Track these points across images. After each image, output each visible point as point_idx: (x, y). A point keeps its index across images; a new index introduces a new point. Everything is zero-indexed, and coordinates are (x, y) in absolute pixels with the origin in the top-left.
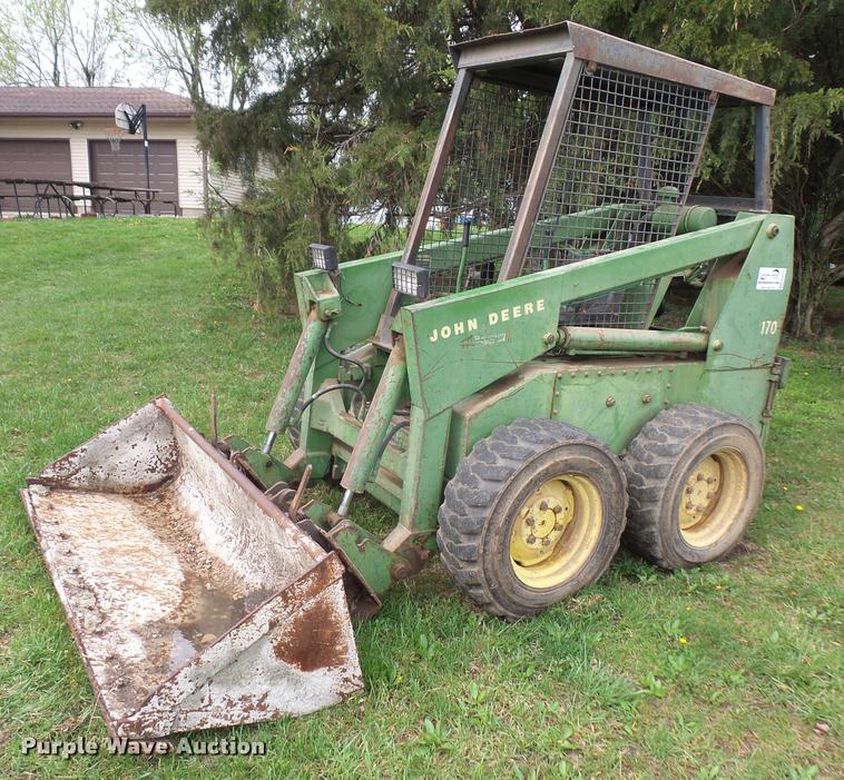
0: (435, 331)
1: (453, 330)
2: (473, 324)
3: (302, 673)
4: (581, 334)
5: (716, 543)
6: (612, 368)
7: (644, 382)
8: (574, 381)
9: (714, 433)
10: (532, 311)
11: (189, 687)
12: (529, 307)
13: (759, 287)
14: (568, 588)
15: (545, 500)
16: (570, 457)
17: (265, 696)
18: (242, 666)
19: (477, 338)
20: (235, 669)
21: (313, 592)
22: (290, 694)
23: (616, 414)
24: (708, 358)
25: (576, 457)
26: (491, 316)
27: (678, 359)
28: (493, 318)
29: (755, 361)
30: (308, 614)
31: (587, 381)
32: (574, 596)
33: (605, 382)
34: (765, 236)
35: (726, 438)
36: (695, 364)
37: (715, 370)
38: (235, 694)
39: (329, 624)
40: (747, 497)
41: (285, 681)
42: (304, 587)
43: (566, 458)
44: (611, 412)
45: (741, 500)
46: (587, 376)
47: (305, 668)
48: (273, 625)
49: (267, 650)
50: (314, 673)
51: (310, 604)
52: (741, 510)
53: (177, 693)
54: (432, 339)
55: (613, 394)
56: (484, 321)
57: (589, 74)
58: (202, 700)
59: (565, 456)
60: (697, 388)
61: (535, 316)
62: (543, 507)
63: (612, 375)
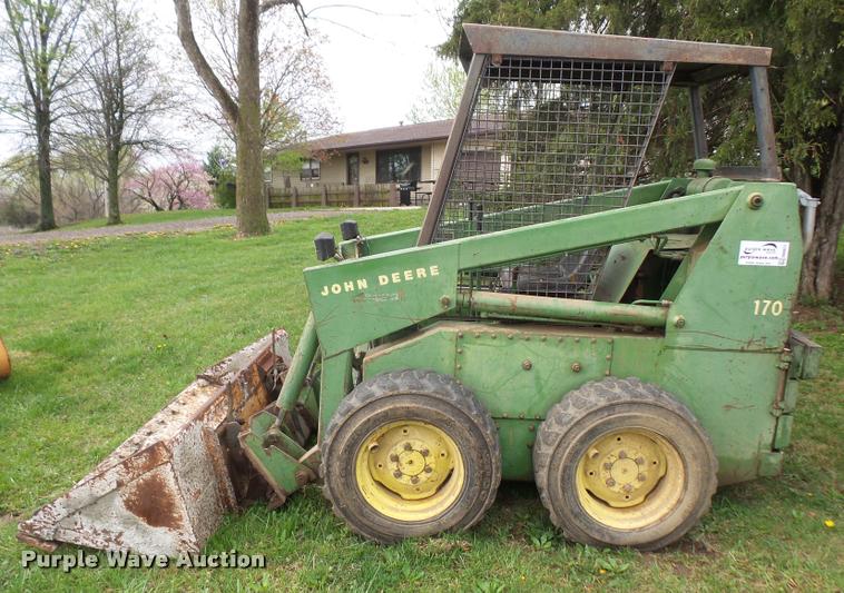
0: (326, 288)
1: (343, 288)
2: (362, 284)
3: (147, 526)
4: (486, 298)
5: (641, 529)
6: (528, 332)
7: (572, 350)
8: (479, 341)
9: (617, 409)
10: (425, 275)
11: (64, 512)
12: (421, 272)
13: (742, 262)
14: (428, 527)
15: (411, 442)
16: (414, 405)
17: (121, 534)
18: (101, 507)
19: (367, 295)
20: (96, 508)
21: (148, 468)
22: (138, 539)
23: (538, 378)
24: (667, 334)
25: (420, 406)
26: (380, 278)
27: (630, 332)
28: (383, 280)
29: (749, 343)
30: (147, 483)
31: (495, 342)
32: (435, 536)
33: (519, 346)
34: (742, 206)
35: (635, 417)
36: (649, 338)
37: (681, 348)
38: (99, 527)
39: (164, 495)
40: (685, 487)
41: (134, 527)
42: (139, 461)
43: (407, 405)
44: (529, 376)
45: (679, 489)
46: (495, 338)
47: (150, 523)
48: (120, 484)
49: (118, 502)
50: (158, 529)
51: (148, 475)
52: (679, 501)
53: (55, 514)
54: (324, 294)
55: (531, 358)
56: (373, 282)
57: (496, 66)
58: (76, 524)
59: (406, 404)
60: (656, 365)
61: (429, 279)
62: (408, 448)
63: (528, 340)
